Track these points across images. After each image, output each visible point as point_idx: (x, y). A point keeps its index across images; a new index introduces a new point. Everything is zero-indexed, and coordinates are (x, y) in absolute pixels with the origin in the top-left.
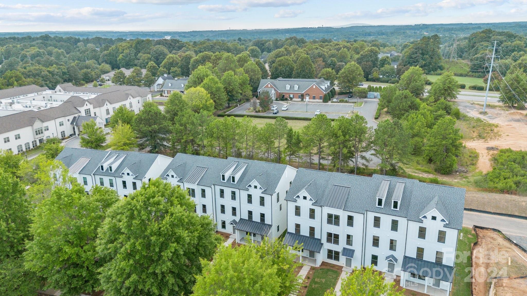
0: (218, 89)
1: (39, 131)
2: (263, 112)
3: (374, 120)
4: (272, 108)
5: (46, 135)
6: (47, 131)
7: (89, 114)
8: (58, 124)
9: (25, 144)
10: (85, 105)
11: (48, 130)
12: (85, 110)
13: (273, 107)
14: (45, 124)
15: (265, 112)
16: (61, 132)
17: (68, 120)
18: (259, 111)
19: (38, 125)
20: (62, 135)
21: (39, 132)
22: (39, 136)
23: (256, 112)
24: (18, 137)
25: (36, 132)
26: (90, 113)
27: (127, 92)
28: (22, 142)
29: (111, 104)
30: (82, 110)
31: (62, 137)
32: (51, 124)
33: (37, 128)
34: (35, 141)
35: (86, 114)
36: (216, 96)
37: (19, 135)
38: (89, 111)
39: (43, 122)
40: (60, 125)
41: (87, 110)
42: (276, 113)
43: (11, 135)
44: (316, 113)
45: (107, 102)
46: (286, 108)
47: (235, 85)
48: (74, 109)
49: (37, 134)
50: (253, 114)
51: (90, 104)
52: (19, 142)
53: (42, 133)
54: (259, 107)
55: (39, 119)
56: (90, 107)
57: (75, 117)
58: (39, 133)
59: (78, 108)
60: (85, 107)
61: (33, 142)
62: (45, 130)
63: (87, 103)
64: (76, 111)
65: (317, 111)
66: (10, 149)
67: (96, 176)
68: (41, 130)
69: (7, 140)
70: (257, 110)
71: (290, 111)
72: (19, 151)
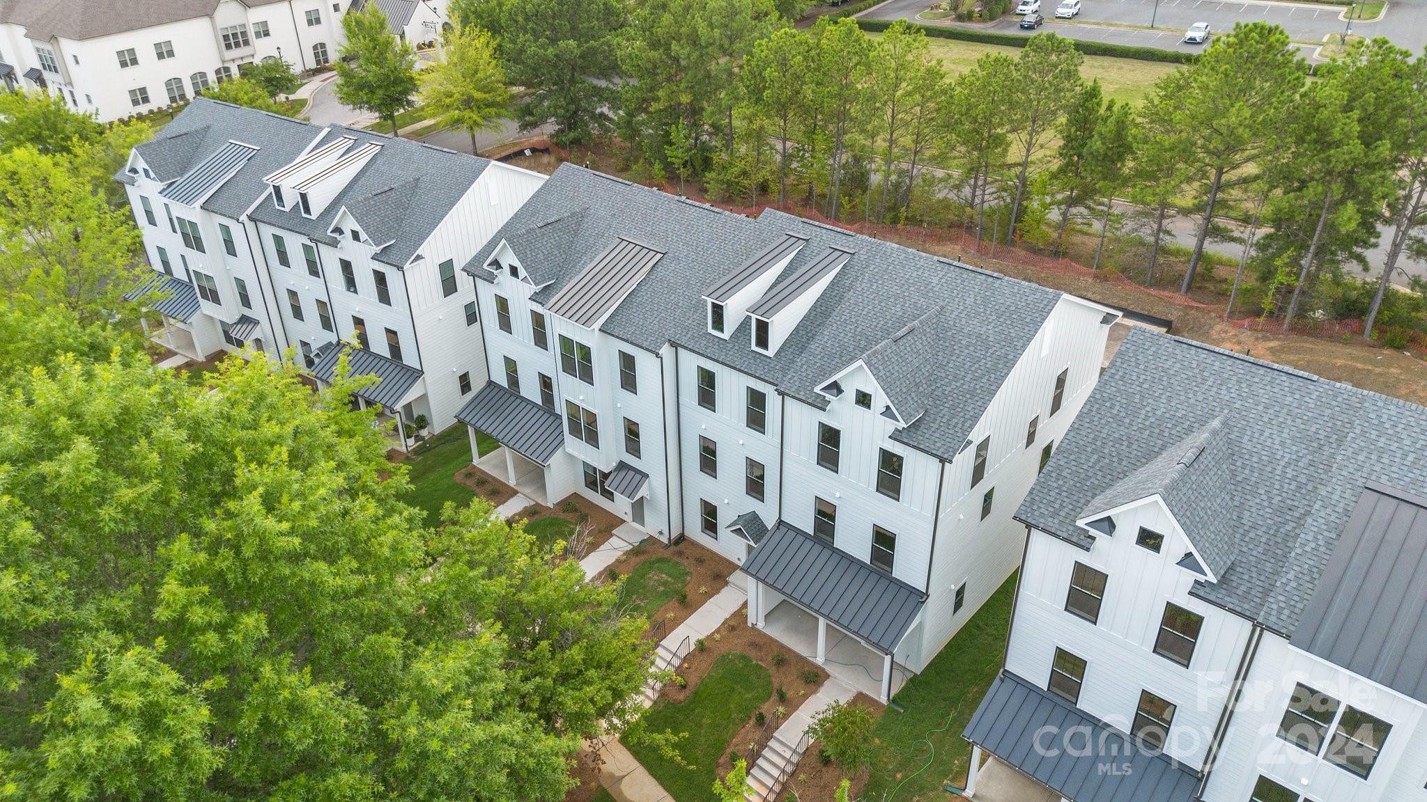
1: (235, 36)
2: (984, 21)
4: (1021, 7)
5: (260, 51)
6: (264, 40)
8: (302, 20)
9: (193, 77)
11: (267, 34)
13: (1025, 4)
14: (257, 15)
15: (992, 19)
16: (315, 47)
17: (336, 8)
18: (969, 17)
19: (229, 14)
20: (316, 55)
21: (233, 39)
22: (235, 53)
23: (960, 18)
24: (164, 52)
25: (226, 37)
28: (181, 69)
31: (318, 62)
32: (276, 15)
33: (228, 25)
34: (227, 70)
37: (168, 43)
39: (247, 6)
40: (310, 23)
42: (1031, 28)
43: (142, 41)
44: (1189, 34)
46: (1074, 10)
49: (228, 47)
50: (948, 24)
52: (170, 69)
53: (246, 43)
58: (237, 45)
61: (218, 72)
62: (258, 35)
65: (1195, 25)
66: (143, 91)
67: (260, 225)
68: (244, 34)
69: (128, 59)
70: (963, 10)
71: (1087, 23)
72: (173, 99)
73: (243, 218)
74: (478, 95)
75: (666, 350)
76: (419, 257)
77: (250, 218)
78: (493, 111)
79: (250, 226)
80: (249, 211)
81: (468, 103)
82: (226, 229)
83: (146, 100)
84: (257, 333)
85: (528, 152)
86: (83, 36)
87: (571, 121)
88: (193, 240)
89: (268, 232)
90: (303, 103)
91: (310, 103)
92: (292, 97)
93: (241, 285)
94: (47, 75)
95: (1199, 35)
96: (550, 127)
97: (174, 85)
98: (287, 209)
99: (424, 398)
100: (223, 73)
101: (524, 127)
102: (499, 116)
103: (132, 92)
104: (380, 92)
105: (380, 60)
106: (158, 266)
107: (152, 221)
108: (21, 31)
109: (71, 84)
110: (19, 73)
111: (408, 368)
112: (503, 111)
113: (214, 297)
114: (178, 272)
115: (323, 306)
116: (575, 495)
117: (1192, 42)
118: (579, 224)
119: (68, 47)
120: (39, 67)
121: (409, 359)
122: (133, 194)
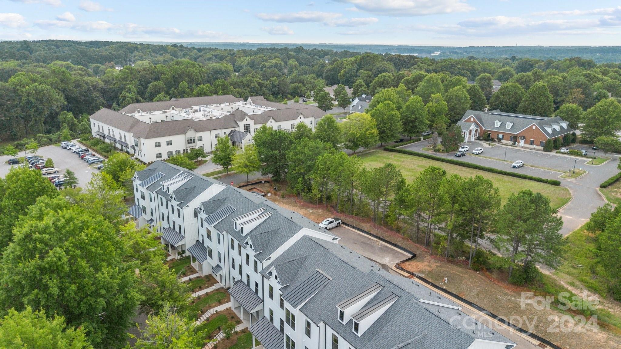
0: (391, 118)
1: (191, 140)
2: (444, 153)
3: (598, 189)
4: (460, 149)
5: (198, 145)
6: (200, 142)
7: (248, 130)
8: (213, 136)
9: (176, 151)
10: (245, 119)
11: (201, 140)
12: (244, 125)
13: (463, 148)
14: (199, 134)
15: (447, 152)
17: (225, 133)
18: (438, 151)
19: (191, 134)
21: (191, 141)
22: (190, 145)
23: (435, 151)
24: (169, 143)
25: (188, 140)
26: (249, 129)
27: (300, 111)
28: (173, 149)
29: (276, 121)
30: (241, 124)
32: (206, 135)
33: (190, 137)
34: (187, 150)
35: (245, 129)
36: (386, 125)
37: (171, 141)
38: (249, 126)
39: (197, 131)
41: (247, 125)
42: (459, 156)
43: (163, 140)
44: (514, 164)
45: (271, 119)
46: (481, 151)
47: (419, 114)
48: (234, 122)
49: (189, 143)
50: (430, 153)
51: (251, 119)
52: (170, 148)
53: (194, 142)
54: (439, 146)
55: (192, 128)
56: (251, 122)
57: (232, 131)
58: (191, 143)
59: (238, 122)
60: (245, 122)
61: (184, 150)
62: (199, 140)
63: (247, 117)
64: (235, 125)
65: (517, 161)
66: (160, 154)
67: (158, 195)
68: (194, 140)
69: (158, 145)
70: (437, 148)
71: (482, 157)
72: (169, 157)
73: (154, 192)
74: (248, 164)
75: (225, 233)
76: (188, 206)
77: (156, 192)
78: (252, 169)
79: (156, 194)
80: (156, 191)
81: (246, 166)
82: (150, 194)
83: (161, 157)
84: (153, 224)
85: (263, 182)
86: (147, 138)
87: (276, 173)
88: (143, 197)
89: (160, 196)
90: (206, 161)
91: (208, 161)
92: (203, 159)
93: (152, 209)
94: (136, 147)
95: (517, 165)
96: (271, 175)
97: (170, 153)
98: (165, 191)
99: (184, 244)
100: (185, 151)
101: (263, 174)
102: (254, 170)
103: (157, 154)
104: (223, 160)
105: (225, 151)
106: (137, 203)
107: (137, 192)
108: (132, 134)
109: (141, 150)
110: (129, 146)
111: (182, 236)
112: (256, 169)
113: (145, 212)
114: (141, 206)
115: (168, 217)
116: (211, 275)
117: (514, 167)
118: (224, 201)
119: (142, 140)
120: (134, 145)
121: (183, 234)
122: (134, 183)
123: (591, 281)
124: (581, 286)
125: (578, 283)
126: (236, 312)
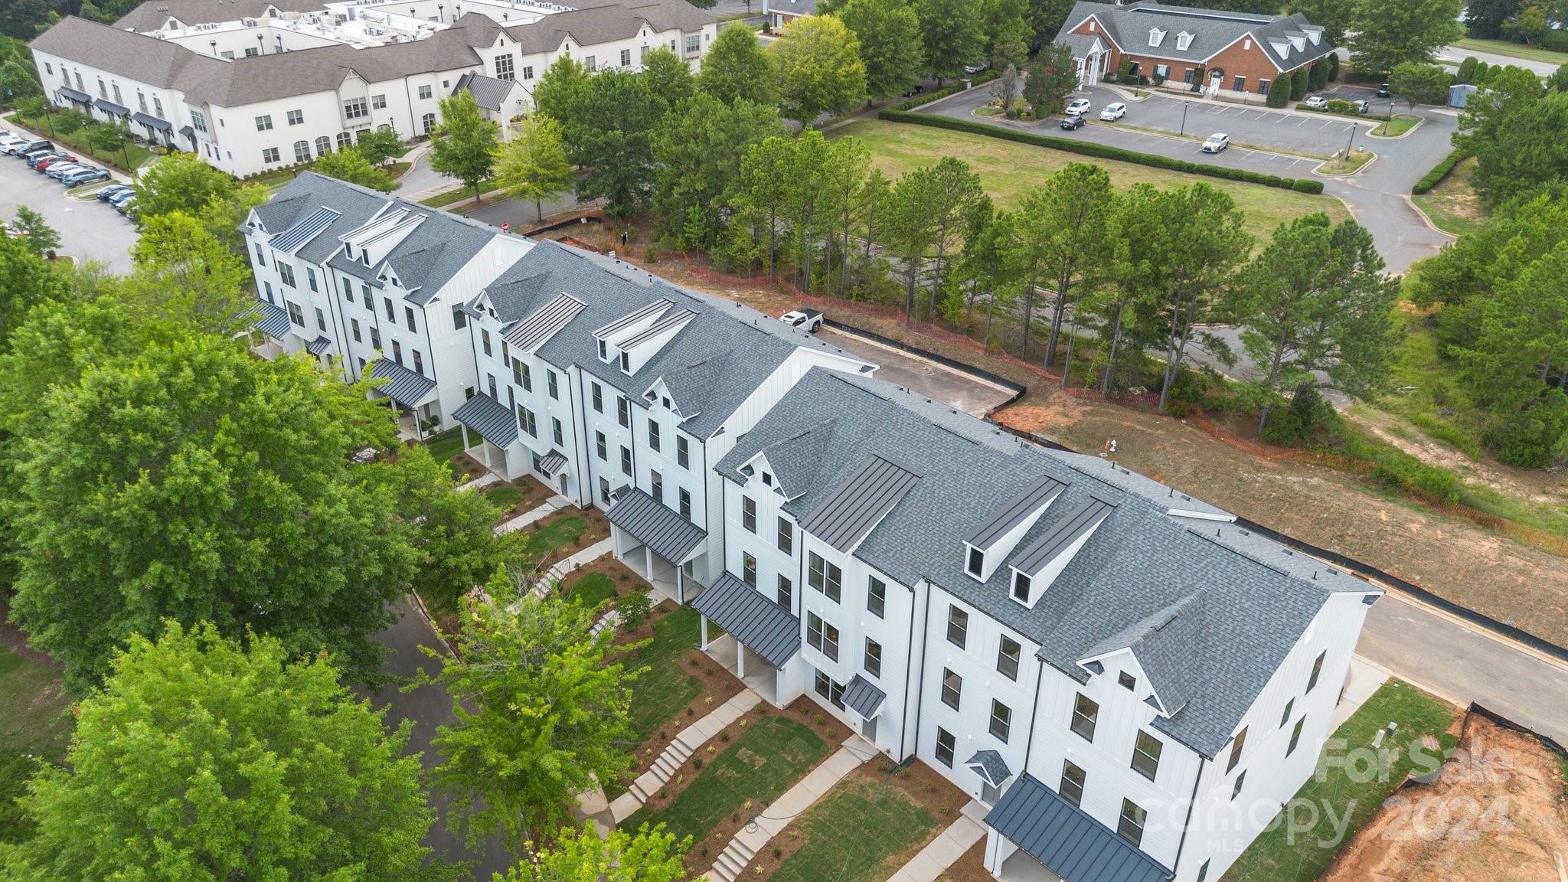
0: (897, 27)
1: (356, 107)
2: (1032, 120)
3: (1408, 196)
4: (1069, 108)
5: (376, 120)
6: (381, 111)
7: (508, 72)
8: (415, 94)
9: (318, 141)
10: (498, 42)
11: (383, 105)
12: (497, 58)
13: (1075, 105)
14: (376, 89)
15: (1039, 118)
16: (425, 117)
17: (446, 84)
18: (1018, 115)
19: (353, 89)
20: (426, 124)
21: (354, 110)
22: (355, 121)
23: (1010, 116)
24: (296, 118)
25: (348, 108)
26: (511, 68)
27: (641, 13)
28: (308, 133)
29: (581, 45)
30: (489, 55)
31: (427, 130)
32: (393, 90)
33: (351, 98)
34: (347, 135)
35: (498, 71)
36: (884, 49)
37: (299, 112)
38: (510, 62)
39: (368, 81)
40: (422, 96)
41: (503, 57)
42: (1070, 129)
43: (278, 109)
44: (1206, 144)
45: (568, 38)
47: (964, 15)
48: (468, 51)
49: (350, 116)
50: (997, 122)
51: (514, 40)
52: (299, 133)
53: (365, 113)
54: (1020, 102)
55: (355, 72)
56: (514, 49)
57: (464, 76)
58: (357, 114)
59: (478, 51)
60: (497, 50)
61: (339, 136)
62: (376, 106)
63: (502, 36)
64: (471, 60)
65: (1213, 136)
66: (275, 150)
67: (335, 270)
68: (364, 105)
69: (264, 124)
70: (1013, 108)
71: (1125, 127)
72: (299, 158)
73: (324, 264)
74: (541, 171)
75: (571, 369)
76: (436, 299)
77: (328, 265)
78: (552, 185)
79: (328, 270)
80: (328, 260)
81: (533, 177)
82: (311, 271)
83: (277, 158)
84: (328, 350)
85: (583, 221)
86: (229, 104)
87: (620, 196)
88: (288, 279)
89: (340, 275)
90: (407, 166)
91: (414, 166)
92: (398, 161)
93: (319, 312)
94: (197, 133)
95: (1213, 146)
96: (602, 201)
97: (301, 147)
98: (354, 260)
99: (436, 402)
100: (343, 139)
101: (581, 199)
102: (558, 189)
103: (266, 151)
104: (465, 163)
105: (467, 137)
106: (264, 296)
107: (262, 263)
108: (181, 96)
109: (216, 142)
110: (176, 129)
111: (427, 380)
112: (562, 185)
113: (300, 322)
114: (278, 303)
115: (375, 332)
116: (529, 476)
117: (1207, 151)
118: (543, 282)
119: (217, 112)
120: (191, 125)
121: (428, 373)
122: (250, 242)
123: (1442, 422)
124: (1420, 436)
125: (1412, 430)
126: (630, 564)
